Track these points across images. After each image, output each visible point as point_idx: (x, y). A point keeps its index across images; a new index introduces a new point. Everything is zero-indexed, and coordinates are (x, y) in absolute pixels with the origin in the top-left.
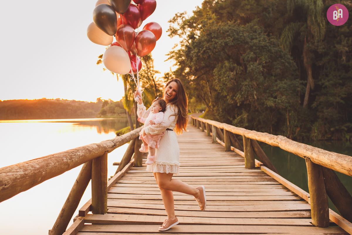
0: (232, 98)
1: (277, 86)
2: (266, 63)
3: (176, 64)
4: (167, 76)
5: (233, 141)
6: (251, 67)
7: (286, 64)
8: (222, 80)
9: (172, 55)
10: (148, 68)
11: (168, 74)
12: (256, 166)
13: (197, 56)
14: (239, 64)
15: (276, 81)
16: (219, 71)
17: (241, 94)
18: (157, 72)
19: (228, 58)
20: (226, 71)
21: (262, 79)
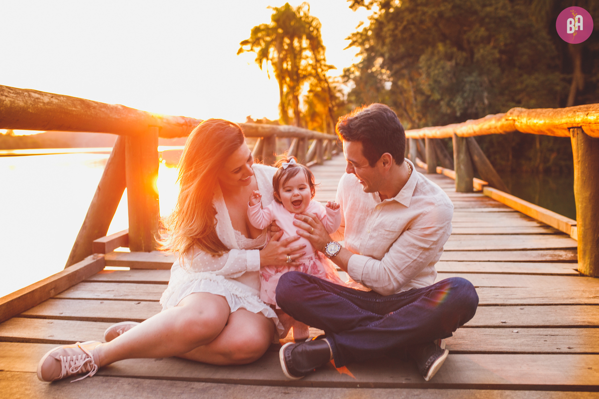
0: (448, 105)
1: (522, 82)
2: (506, 45)
3: (361, 53)
4: (347, 73)
5: (441, 156)
6: (481, 52)
7: (540, 47)
8: (432, 74)
9: (355, 39)
10: (317, 61)
11: (348, 70)
12: (475, 190)
13: (394, 36)
14: (461, 48)
15: (521, 75)
16: (428, 60)
17: (462, 97)
18: (331, 67)
19: (444, 38)
20: (440, 59)
21: (497, 71)
